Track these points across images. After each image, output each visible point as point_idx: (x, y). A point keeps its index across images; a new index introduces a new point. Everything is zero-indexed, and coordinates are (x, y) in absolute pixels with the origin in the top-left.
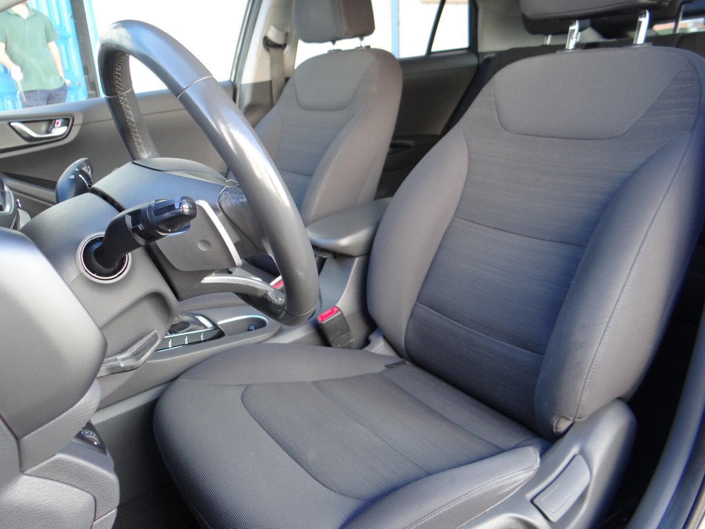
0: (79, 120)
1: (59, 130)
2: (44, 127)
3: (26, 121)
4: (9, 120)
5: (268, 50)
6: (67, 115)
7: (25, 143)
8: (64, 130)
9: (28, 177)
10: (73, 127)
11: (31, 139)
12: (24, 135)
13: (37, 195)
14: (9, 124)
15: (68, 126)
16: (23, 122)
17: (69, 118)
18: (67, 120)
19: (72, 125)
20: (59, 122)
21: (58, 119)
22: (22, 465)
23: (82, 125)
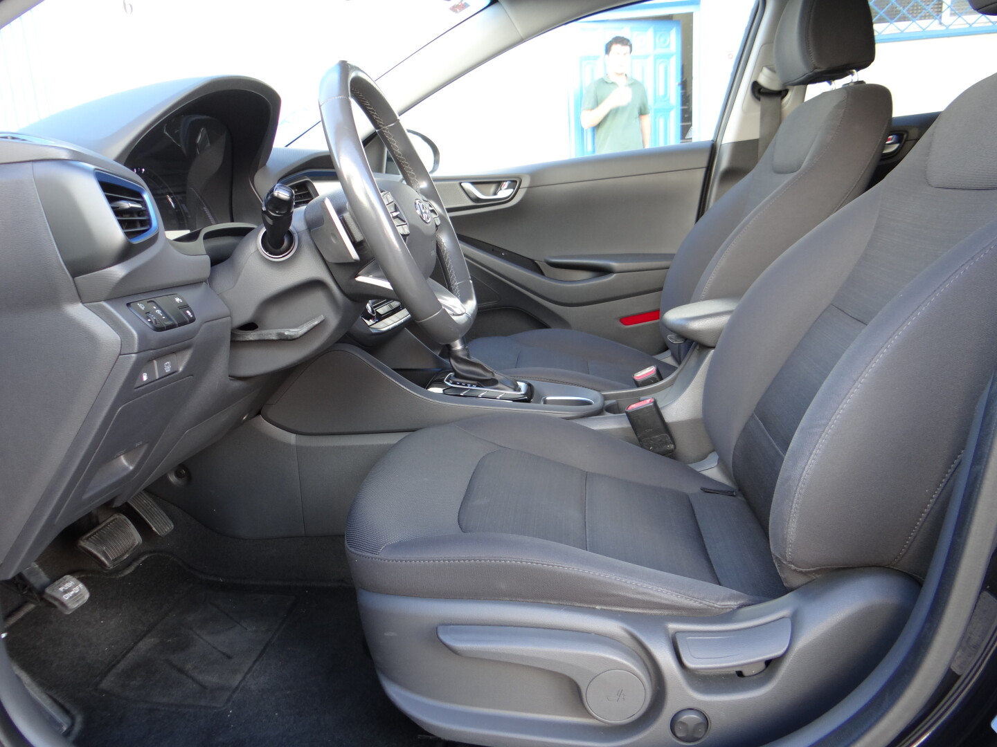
0: (526, 183)
1: (504, 193)
2: (493, 188)
3: (476, 183)
4: (460, 180)
5: (759, 99)
6: (515, 177)
7: (471, 203)
8: (510, 191)
9: (468, 237)
10: (520, 190)
11: (477, 200)
12: (472, 196)
13: (472, 256)
14: (460, 184)
15: (514, 189)
16: (473, 183)
17: (516, 182)
18: (515, 182)
19: (519, 188)
20: (506, 184)
21: (506, 181)
22: (81, 298)
23: (529, 187)
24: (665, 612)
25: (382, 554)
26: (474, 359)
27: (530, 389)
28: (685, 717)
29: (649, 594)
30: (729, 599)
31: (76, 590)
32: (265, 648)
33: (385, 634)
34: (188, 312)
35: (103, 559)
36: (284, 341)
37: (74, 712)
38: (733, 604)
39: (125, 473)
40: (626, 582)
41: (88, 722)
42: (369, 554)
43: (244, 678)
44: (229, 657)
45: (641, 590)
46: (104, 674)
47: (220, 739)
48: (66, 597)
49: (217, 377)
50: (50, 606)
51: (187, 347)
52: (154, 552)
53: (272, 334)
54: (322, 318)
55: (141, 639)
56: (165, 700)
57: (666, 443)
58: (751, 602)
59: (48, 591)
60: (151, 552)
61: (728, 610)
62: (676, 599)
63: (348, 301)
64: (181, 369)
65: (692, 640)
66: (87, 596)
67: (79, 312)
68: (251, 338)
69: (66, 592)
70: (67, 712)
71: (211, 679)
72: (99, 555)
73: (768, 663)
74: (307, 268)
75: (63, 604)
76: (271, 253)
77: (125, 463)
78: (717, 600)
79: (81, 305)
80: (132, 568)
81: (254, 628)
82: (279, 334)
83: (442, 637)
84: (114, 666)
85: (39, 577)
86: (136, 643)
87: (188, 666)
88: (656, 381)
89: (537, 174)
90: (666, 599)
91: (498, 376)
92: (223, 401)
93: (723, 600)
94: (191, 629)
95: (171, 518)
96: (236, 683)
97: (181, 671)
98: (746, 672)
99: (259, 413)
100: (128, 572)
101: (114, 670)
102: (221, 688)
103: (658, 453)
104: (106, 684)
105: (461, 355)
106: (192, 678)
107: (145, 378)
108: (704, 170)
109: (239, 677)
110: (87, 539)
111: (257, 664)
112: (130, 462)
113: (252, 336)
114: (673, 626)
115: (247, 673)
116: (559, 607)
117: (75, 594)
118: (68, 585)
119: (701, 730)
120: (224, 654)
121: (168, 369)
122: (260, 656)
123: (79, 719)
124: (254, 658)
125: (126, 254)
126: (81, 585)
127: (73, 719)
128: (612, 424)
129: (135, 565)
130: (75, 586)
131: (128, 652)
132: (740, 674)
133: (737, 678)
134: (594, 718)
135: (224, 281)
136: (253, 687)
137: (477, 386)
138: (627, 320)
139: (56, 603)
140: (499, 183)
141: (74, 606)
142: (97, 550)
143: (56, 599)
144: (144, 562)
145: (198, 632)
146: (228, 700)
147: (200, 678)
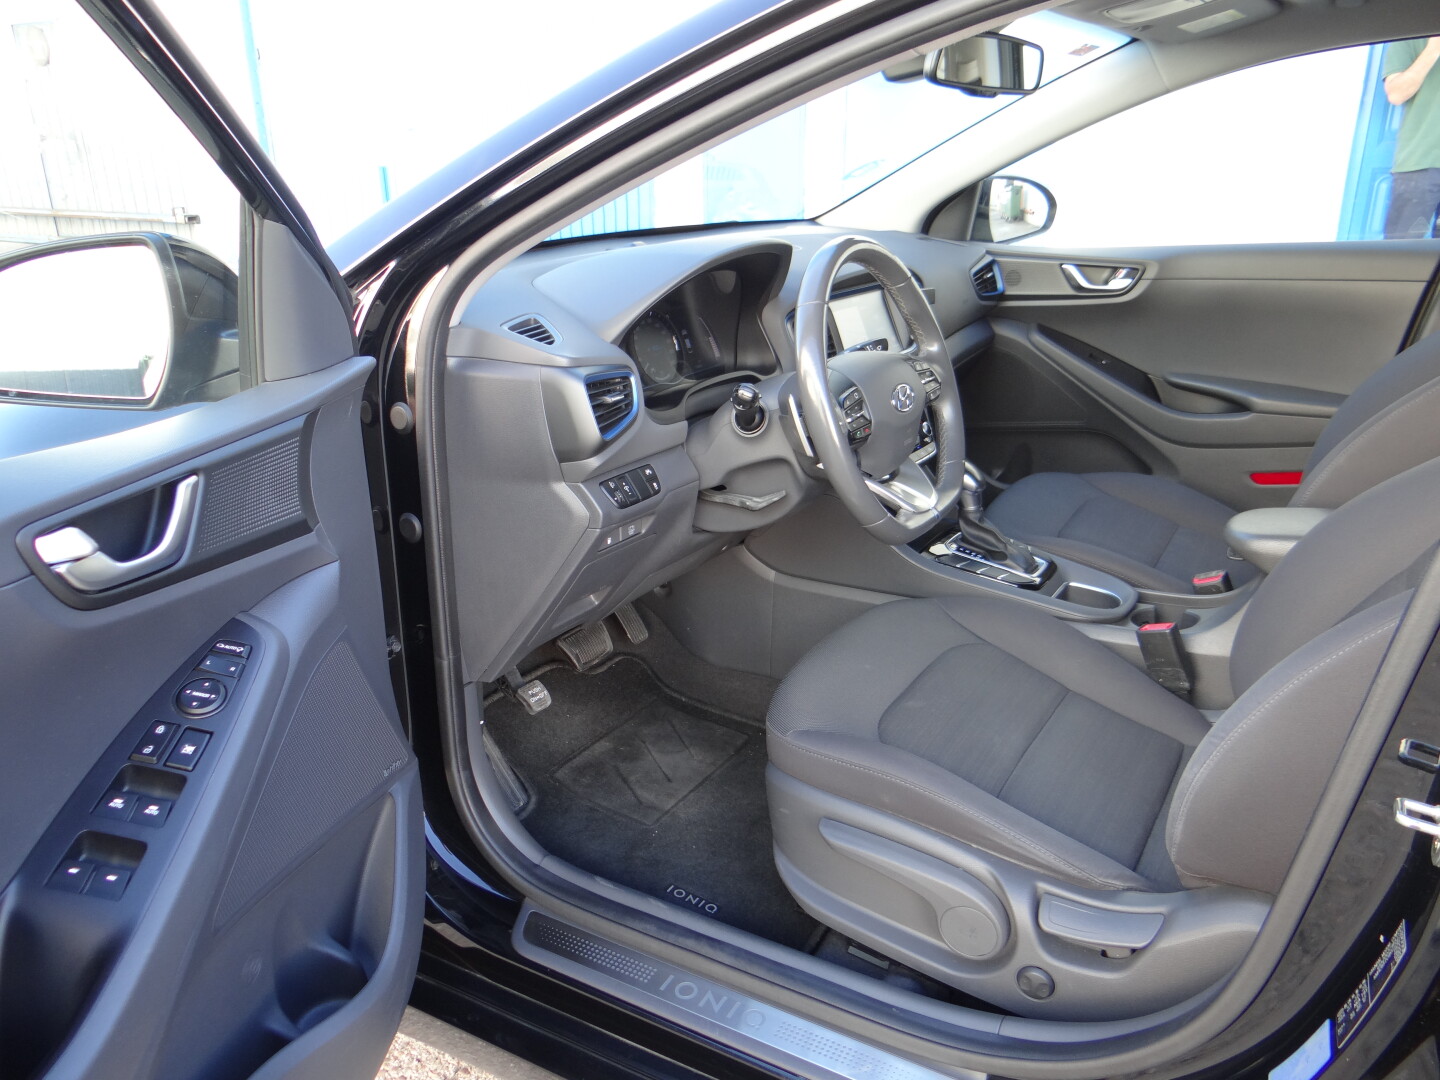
0: (1151, 273)
1: (1119, 282)
2: (1103, 275)
3: (1083, 265)
4: (1063, 259)
6: (1137, 264)
8: (1128, 282)
10: (1141, 281)
11: (1080, 288)
12: (1073, 283)
14: (1061, 265)
15: (1133, 279)
16: (1077, 266)
17: (1137, 270)
18: (1135, 271)
19: (1140, 279)
20: (1123, 272)
21: (1123, 268)
22: (563, 478)
23: (1155, 279)
24: (1041, 871)
25: (789, 739)
26: (987, 525)
27: (1052, 569)
28: (1035, 974)
29: (1025, 849)
30: (1116, 878)
31: (541, 695)
32: (703, 782)
33: (782, 810)
34: (655, 484)
35: (575, 661)
36: (745, 508)
37: (531, 792)
38: (1119, 884)
39: (590, 608)
40: (1003, 831)
41: (540, 803)
42: (779, 734)
43: (676, 804)
44: (669, 780)
45: (1017, 842)
46: (561, 766)
47: (641, 854)
48: (532, 701)
49: (680, 533)
50: (519, 706)
51: (653, 514)
52: (628, 654)
53: (736, 500)
54: (784, 493)
55: (598, 741)
56: (605, 804)
57: (1179, 679)
58: (1142, 888)
59: (519, 691)
60: (625, 654)
61: (1112, 888)
62: (1053, 861)
63: (812, 481)
64: (643, 531)
65: (1057, 905)
66: (549, 703)
67: (562, 489)
68: (718, 500)
69: (533, 695)
70: (525, 790)
71: (647, 796)
72: (572, 658)
73: (1134, 951)
74: (774, 445)
75: (529, 705)
76: (742, 428)
77: (594, 600)
78: (1100, 875)
79: (564, 484)
80: (605, 668)
81: (701, 758)
82: (742, 502)
83: (823, 830)
84: (571, 759)
85: (516, 678)
86: (593, 743)
87: (632, 779)
88: (1219, 591)
89: (1169, 260)
90: (1043, 859)
91: (1011, 550)
92: (686, 551)
93: (1107, 877)
94: (644, 743)
95: (648, 626)
96: (669, 806)
97: (625, 781)
98: (1110, 953)
99: (742, 542)
100: (600, 670)
101: (569, 764)
102: (653, 808)
103: (1166, 688)
104: (560, 775)
105: (972, 517)
106: (631, 789)
107: (609, 542)
108: (1423, 285)
109: (672, 802)
110: (564, 640)
111: (692, 794)
112: (597, 599)
113: (718, 498)
114: (1043, 886)
115: (680, 801)
116: (936, 834)
117: (540, 699)
118: (536, 690)
119: (1045, 991)
120: (666, 776)
121: (631, 532)
122: (697, 787)
123: (534, 799)
124: (691, 788)
125: (602, 447)
126: (546, 692)
127: (529, 797)
128: (1125, 638)
129: (609, 664)
130: (542, 691)
131: (584, 750)
132: (1104, 954)
133: (1101, 957)
134: (944, 941)
135: (697, 448)
136: (682, 816)
137: (984, 557)
138: (1258, 477)
139: (524, 703)
140: (1115, 270)
141: (537, 709)
142: (571, 652)
143: (525, 701)
144: (617, 663)
145: (650, 747)
146: (658, 820)
147: (639, 792)
